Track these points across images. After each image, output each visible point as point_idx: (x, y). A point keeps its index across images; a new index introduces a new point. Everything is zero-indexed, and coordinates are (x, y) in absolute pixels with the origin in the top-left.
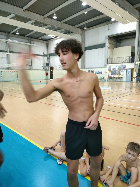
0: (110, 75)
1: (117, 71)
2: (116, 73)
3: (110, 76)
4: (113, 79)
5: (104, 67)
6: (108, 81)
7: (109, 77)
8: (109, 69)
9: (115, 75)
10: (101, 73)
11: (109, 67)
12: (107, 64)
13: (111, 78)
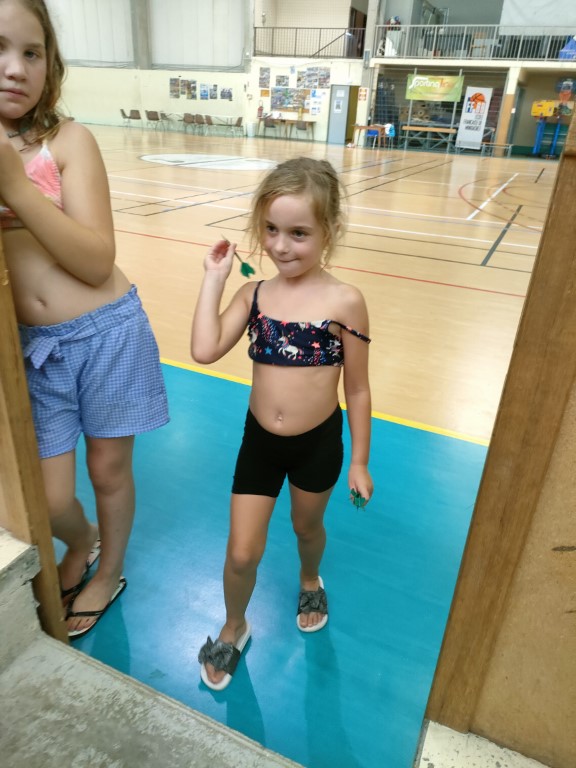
0: (267, 110)
1: (294, 90)
2: (291, 100)
3: (264, 111)
4: (277, 127)
5: (242, 68)
6: (256, 136)
7: (261, 120)
8: (264, 82)
9: (286, 109)
10: (227, 95)
11: (261, 69)
12: (255, 55)
13: (270, 123)
